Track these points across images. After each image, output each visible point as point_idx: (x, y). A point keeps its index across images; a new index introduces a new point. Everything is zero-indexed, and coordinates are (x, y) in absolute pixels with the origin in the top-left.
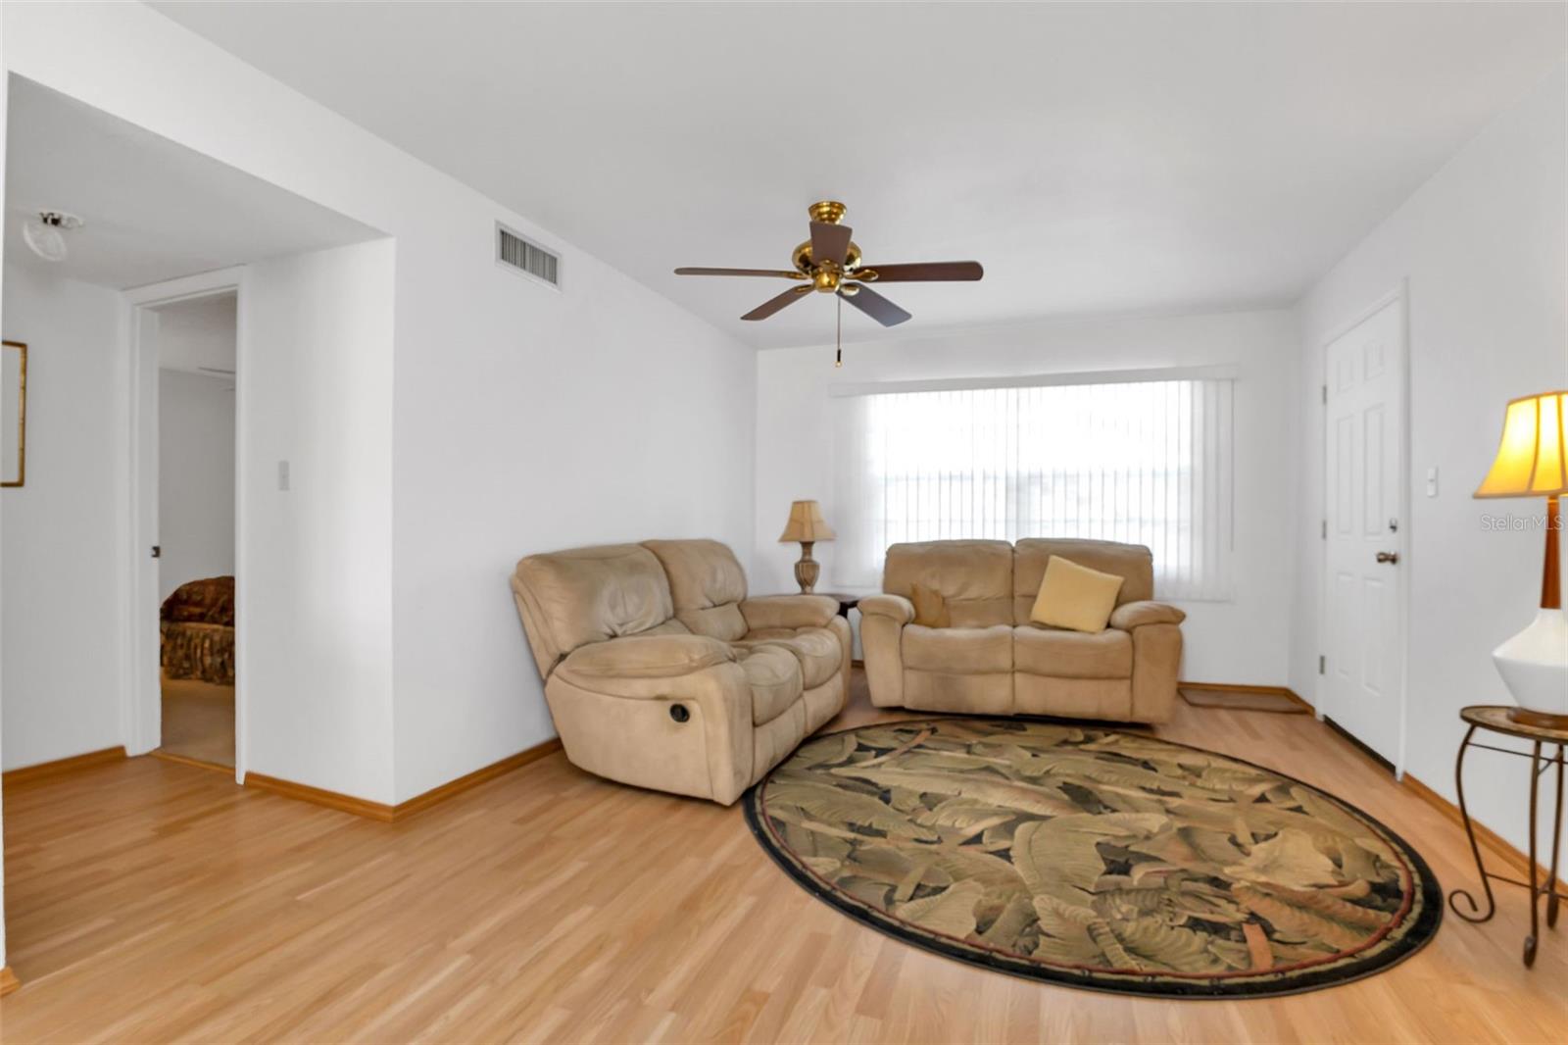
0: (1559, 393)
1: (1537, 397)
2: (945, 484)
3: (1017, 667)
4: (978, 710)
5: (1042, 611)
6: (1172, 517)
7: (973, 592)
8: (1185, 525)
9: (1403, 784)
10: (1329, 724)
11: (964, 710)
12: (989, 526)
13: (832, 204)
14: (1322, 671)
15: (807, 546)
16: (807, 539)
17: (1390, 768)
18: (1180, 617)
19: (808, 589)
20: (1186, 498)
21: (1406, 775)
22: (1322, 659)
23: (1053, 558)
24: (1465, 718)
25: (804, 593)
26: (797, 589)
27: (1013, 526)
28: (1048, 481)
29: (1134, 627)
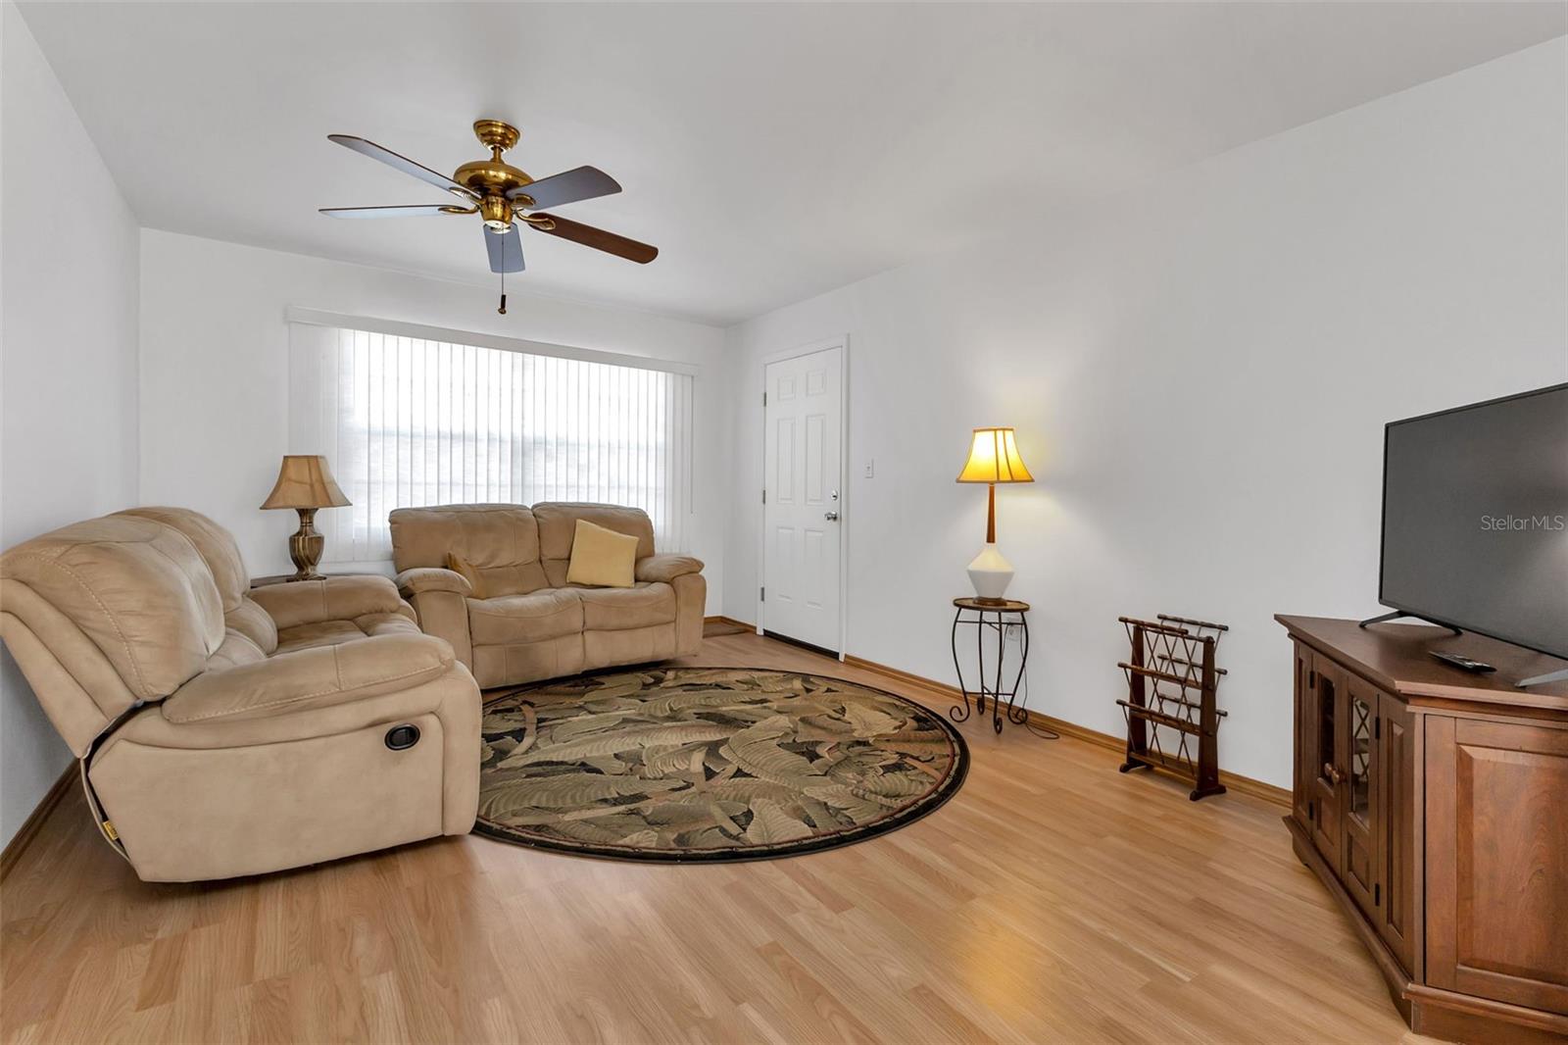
0: (1004, 430)
1: (995, 430)
2: (445, 444)
3: (589, 624)
4: (551, 676)
5: (578, 570)
6: (652, 484)
7: (504, 558)
8: (661, 492)
9: (845, 663)
10: (768, 634)
12: (482, 491)
13: (506, 127)
14: (763, 599)
15: (305, 513)
16: (306, 504)
17: (834, 655)
18: (701, 565)
19: (310, 570)
20: (661, 471)
21: (846, 656)
22: (763, 589)
23: (579, 521)
24: (956, 605)
25: (301, 575)
26: (293, 570)
27: (518, 490)
28: (552, 448)
29: (673, 578)
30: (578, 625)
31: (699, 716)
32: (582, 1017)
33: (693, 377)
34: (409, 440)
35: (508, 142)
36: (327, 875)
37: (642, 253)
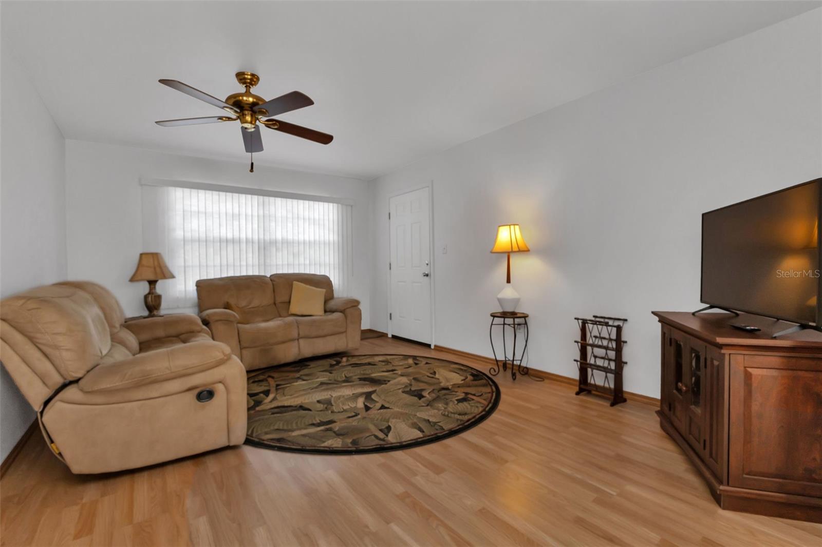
0: (514, 225)
1: (510, 225)
2: (224, 245)
3: (301, 336)
4: (283, 362)
5: (294, 308)
6: (332, 262)
7: (256, 303)
8: (337, 266)
9: (434, 349)
10: (394, 337)
11: (276, 363)
12: (244, 269)
13: (253, 75)
14: (391, 319)
15: (152, 283)
16: (152, 278)
17: (429, 346)
18: (358, 303)
19: (155, 312)
20: (336, 254)
21: (435, 346)
22: (391, 314)
23: (295, 283)
24: (492, 316)
25: (151, 315)
26: (146, 313)
27: (262, 268)
28: (280, 245)
29: (344, 310)
30: (296, 336)
31: (361, 379)
32: (306, 535)
33: (352, 206)
34: (205, 244)
35: (253, 83)
36: (170, 468)
37: (325, 139)
